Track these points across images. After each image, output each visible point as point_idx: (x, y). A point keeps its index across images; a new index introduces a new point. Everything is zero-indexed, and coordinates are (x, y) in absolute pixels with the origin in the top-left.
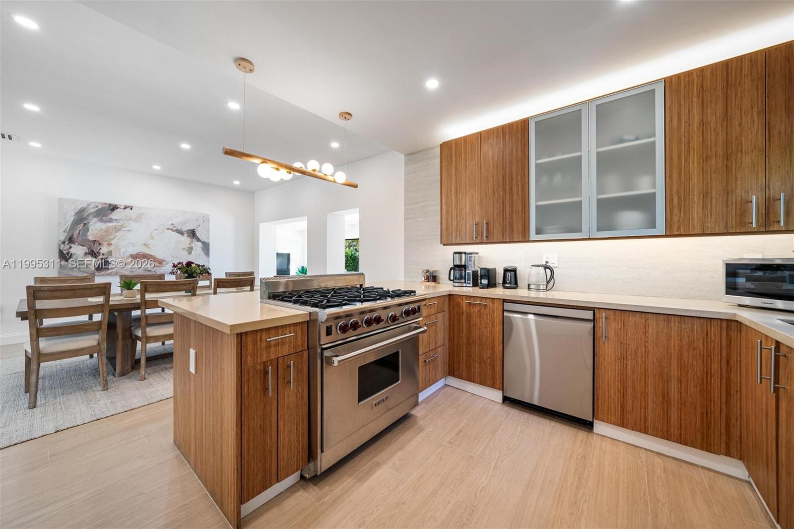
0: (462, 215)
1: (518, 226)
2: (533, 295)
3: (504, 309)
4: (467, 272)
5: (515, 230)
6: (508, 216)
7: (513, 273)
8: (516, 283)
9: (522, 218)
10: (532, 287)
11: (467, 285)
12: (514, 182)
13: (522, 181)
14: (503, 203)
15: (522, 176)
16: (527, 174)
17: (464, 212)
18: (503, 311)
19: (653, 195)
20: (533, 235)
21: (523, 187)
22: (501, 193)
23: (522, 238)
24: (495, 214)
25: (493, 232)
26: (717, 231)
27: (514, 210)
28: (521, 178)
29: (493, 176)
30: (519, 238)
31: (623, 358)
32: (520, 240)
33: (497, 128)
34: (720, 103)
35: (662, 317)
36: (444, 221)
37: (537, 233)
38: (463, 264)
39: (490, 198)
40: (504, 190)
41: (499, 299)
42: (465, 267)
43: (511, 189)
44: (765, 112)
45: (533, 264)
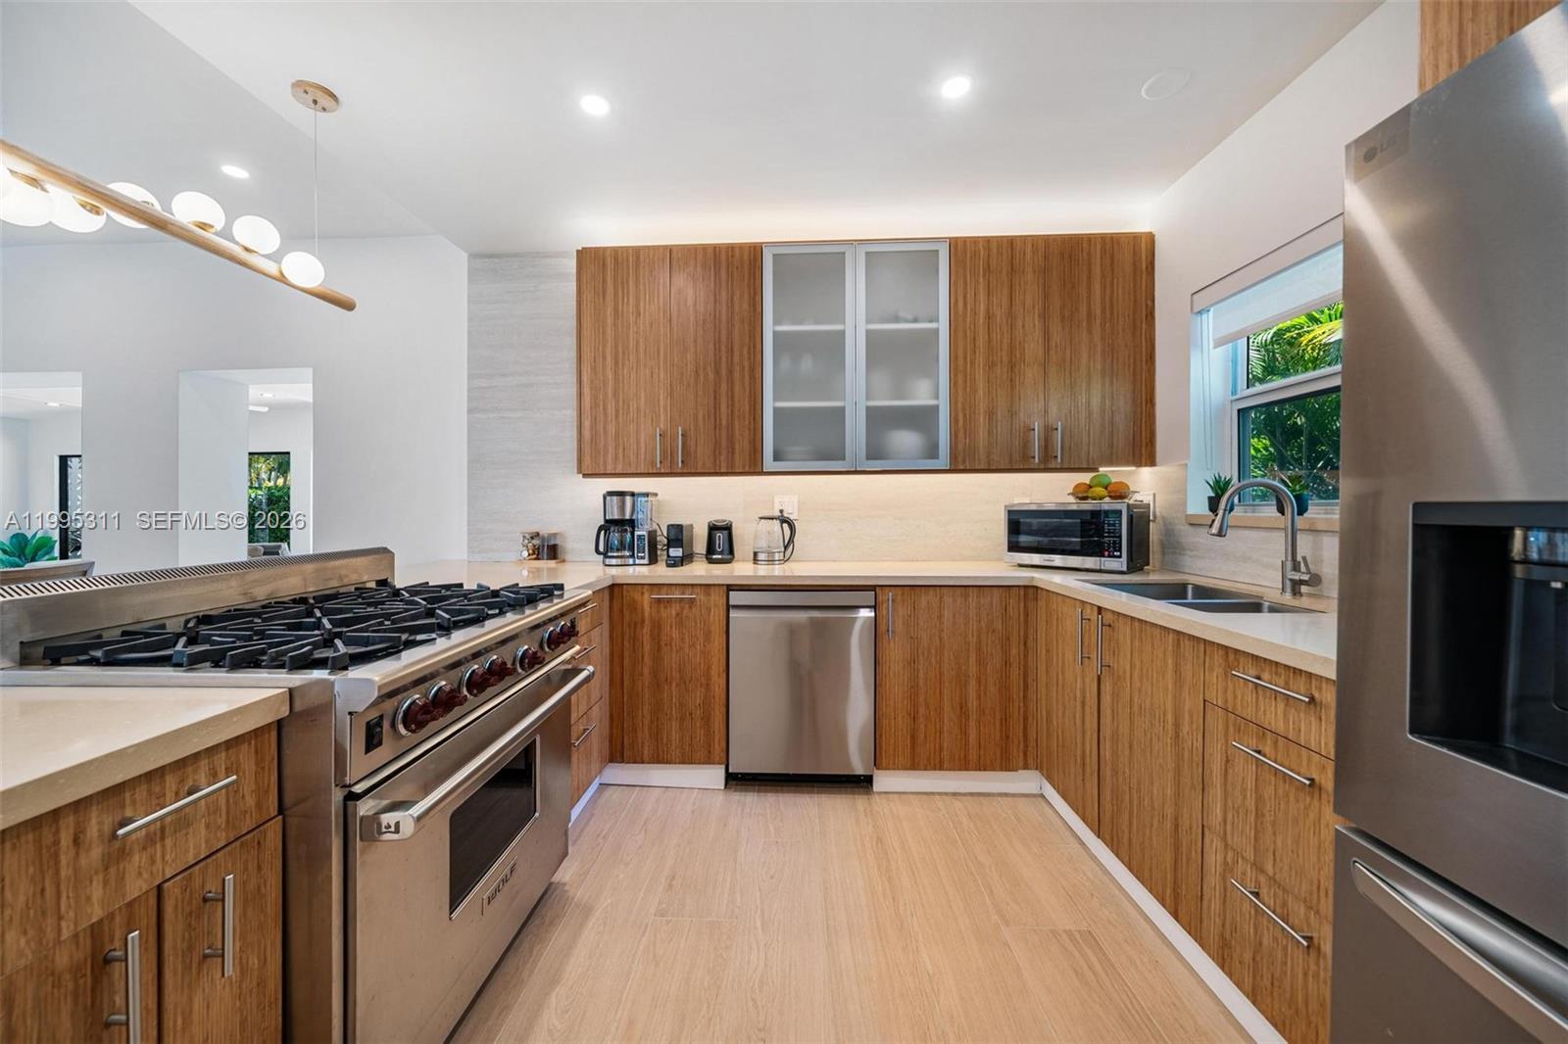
0: (628, 412)
1: (742, 444)
2: (764, 572)
3: (731, 603)
4: (636, 533)
5: (737, 451)
6: (724, 422)
7: (726, 532)
8: (731, 552)
9: (750, 429)
10: (761, 556)
11: (637, 562)
12: (736, 359)
13: (749, 358)
14: (715, 398)
15: (750, 349)
16: (759, 346)
17: (633, 406)
18: (728, 607)
19: (936, 408)
20: (769, 463)
21: (752, 370)
22: (711, 376)
23: (750, 466)
24: (700, 416)
25: (696, 452)
26: (1002, 467)
27: (736, 413)
28: (749, 353)
29: (695, 341)
30: (744, 467)
31: (912, 662)
32: (747, 469)
33: (704, 248)
34: (1006, 291)
35: (959, 590)
36: (587, 424)
37: (776, 458)
38: (627, 517)
39: (689, 385)
40: (717, 372)
41: (719, 585)
42: (632, 523)
43: (730, 372)
44: (1045, 316)
45: (761, 516)
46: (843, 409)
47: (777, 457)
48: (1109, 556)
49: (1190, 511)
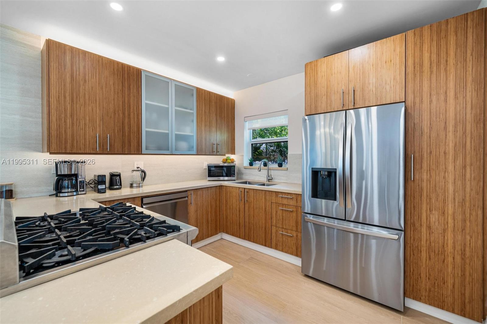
0: (80, 125)
1: (134, 143)
4: (79, 180)
5: (132, 145)
6: (127, 134)
8: (121, 185)
9: (137, 138)
10: (134, 185)
11: (80, 193)
12: (132, 110)
13: (137, 111)
14: (123, 124)
15: (137, 108)
16: (140, 107)
17: (82, 123)
19: (192, 136)
20: (144, 151)
21: (138, 115)
22: (121, 115)
23: (137, 152)
24: (116, 131)
25: (114, 145)
26: (208, 154)
27: (131, 131)
28: (137, 109)
29: (114, 100)
30: (135, 152)
32: (136, 153)
38: (73, 173)
39: (111, 117)
40: (124, 114)
41: (139, 197)
42: (76, 176)
43: (129, 115)
44: (216, 115)
45: (133, 170)
46: (168, 134)
47: (147, 149)
48: (233, 177)
49: (244, 165)
